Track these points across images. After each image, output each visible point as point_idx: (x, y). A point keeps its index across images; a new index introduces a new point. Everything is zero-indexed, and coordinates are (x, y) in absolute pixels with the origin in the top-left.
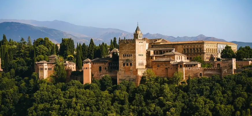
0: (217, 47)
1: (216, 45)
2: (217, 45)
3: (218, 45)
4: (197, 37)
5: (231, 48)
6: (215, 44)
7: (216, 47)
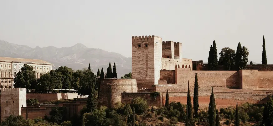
0: (12, 68)
1: (10, 63)
2: (11, 65)
3: (13, 63)
4: (72, 47)
5: (34, 70)
6: (7, 63)
7: (10, 68)
